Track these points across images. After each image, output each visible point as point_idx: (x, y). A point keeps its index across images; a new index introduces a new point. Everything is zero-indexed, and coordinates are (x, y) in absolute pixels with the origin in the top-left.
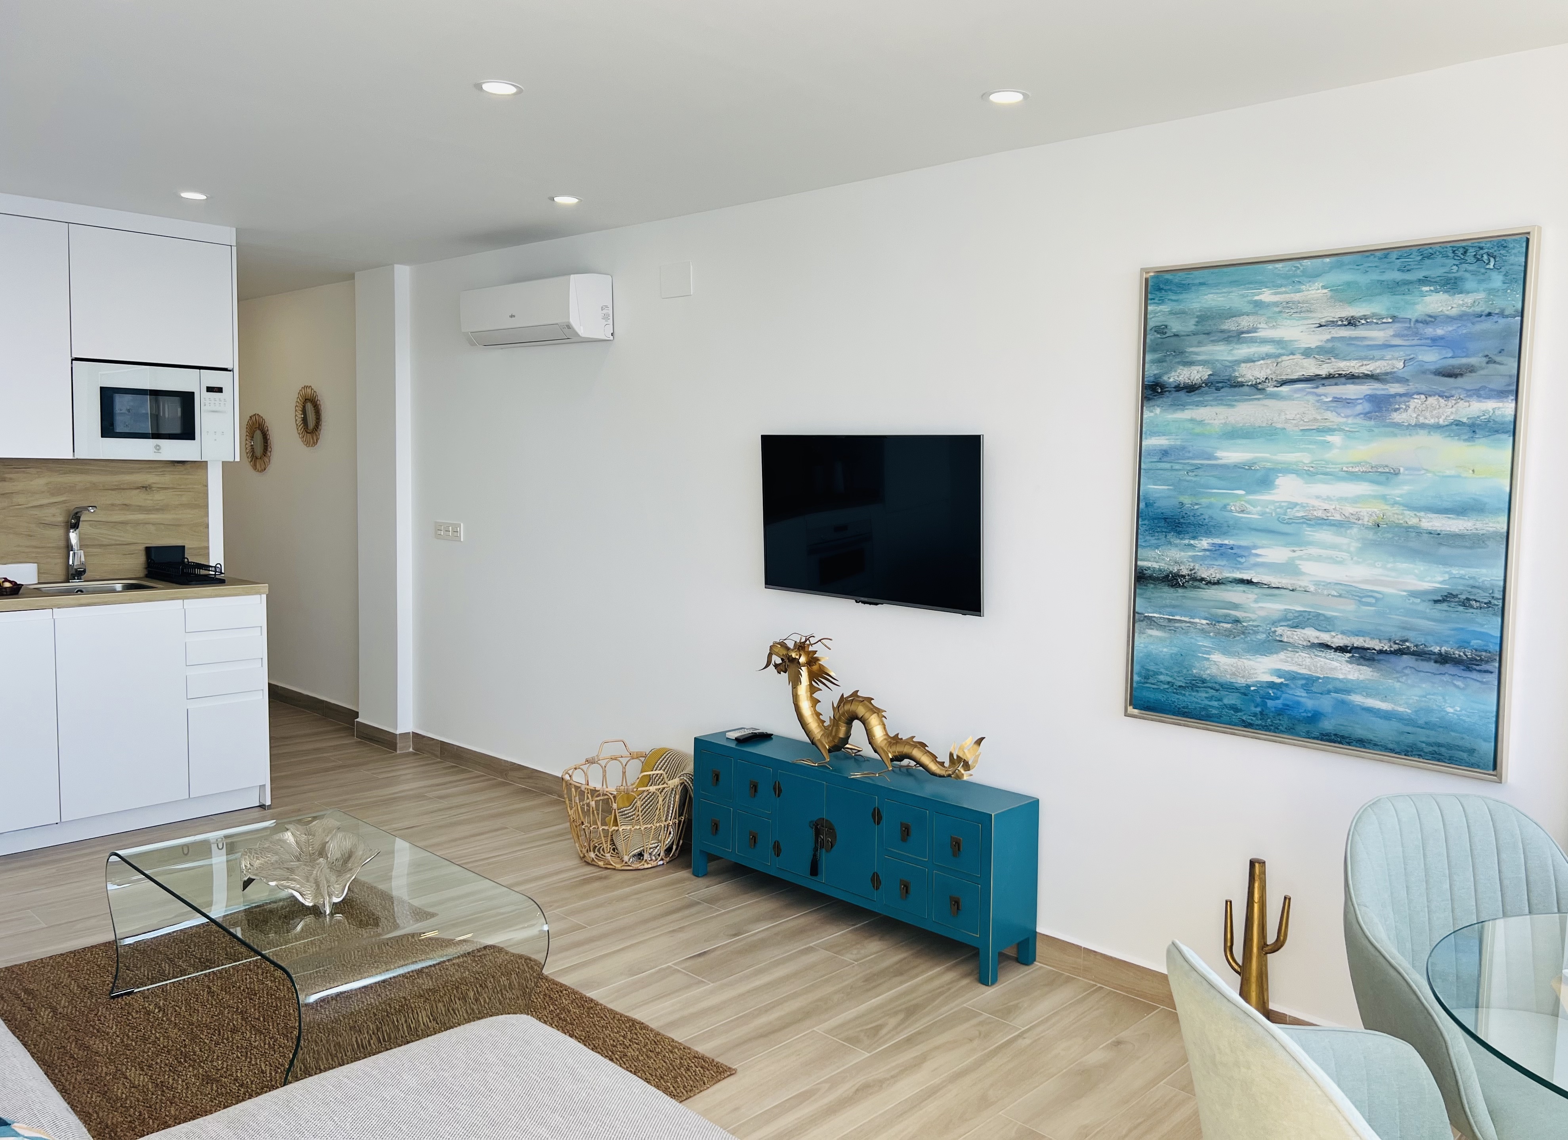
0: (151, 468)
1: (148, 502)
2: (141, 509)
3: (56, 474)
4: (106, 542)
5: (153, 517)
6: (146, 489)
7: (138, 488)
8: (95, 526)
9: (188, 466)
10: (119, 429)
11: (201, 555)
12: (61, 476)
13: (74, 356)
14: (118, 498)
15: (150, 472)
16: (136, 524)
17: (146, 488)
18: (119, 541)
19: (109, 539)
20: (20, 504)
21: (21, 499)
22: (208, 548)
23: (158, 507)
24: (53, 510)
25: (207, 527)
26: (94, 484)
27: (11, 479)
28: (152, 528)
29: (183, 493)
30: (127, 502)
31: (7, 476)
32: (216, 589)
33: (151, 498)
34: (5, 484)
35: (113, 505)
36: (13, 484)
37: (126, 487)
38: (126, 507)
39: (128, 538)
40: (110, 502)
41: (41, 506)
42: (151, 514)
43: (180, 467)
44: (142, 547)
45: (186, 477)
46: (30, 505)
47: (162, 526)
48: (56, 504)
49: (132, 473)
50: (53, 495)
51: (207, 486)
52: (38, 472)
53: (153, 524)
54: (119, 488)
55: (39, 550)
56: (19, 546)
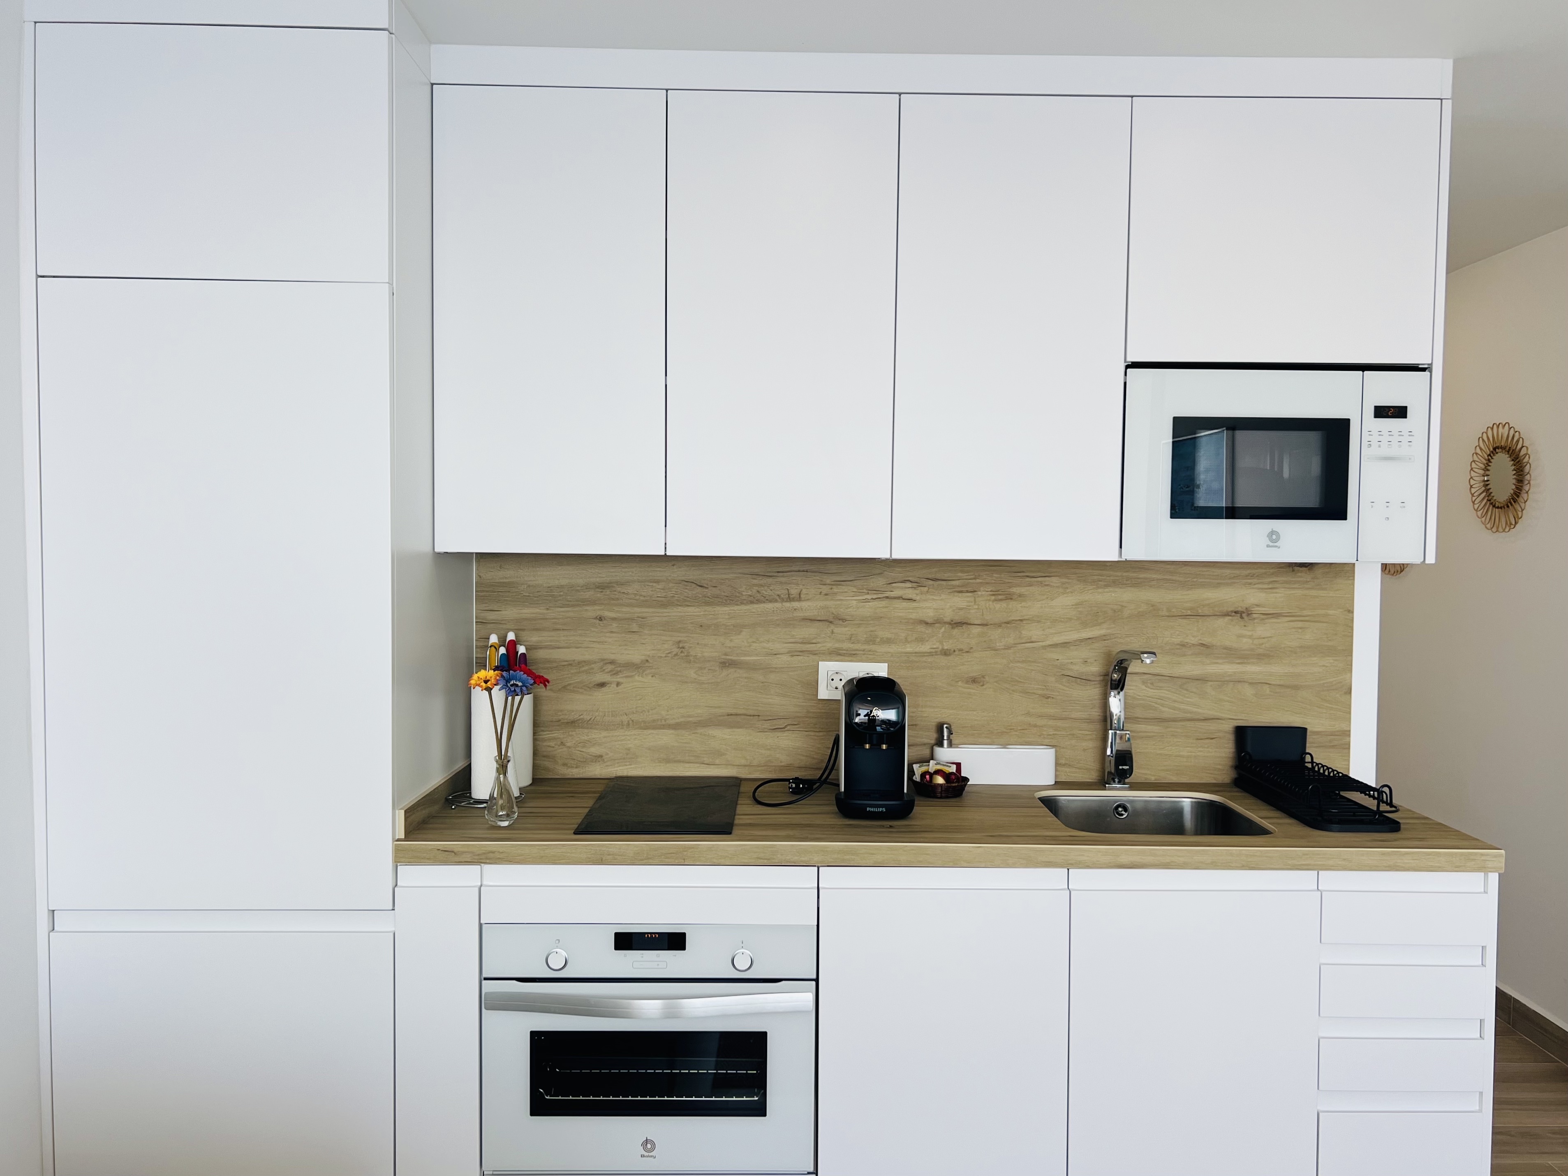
0: (1252, 576)
1: (1245, 640)
2: (1232, 654)
3: (1091, 587)
4: (1167, 713)
5: (1253, 669)
6: (1242, 617)
7: (1227, 614)
8: (1152, 684)
9: (1318, 572)
10: (1202, 501)
11: (1333, 747)
12: (1100, 590)
13: (1131, 359)
14: (1192, 632)
15: (1250, 584)
16: (1222, 682)
17: (1242, 614)
18: (1191, 713)
19: (1174, 709)
20: (1033, 640)
21: (1033, 632)
22: (1347, 733)
23: (1261, 651)
24: (1084, 653)
25: (1349, 692)
26: (1153, 606)
27: (1020, 596)
28: (1249, 691)
29: (1307, 624)
30: (1207, 640)
31: (1014, 590)
32: (1389, 854)
33: (1250, 633)
34: (1012, 604)
35: (1183, 645)
36: (1023, 604)
37: (1207, 613)
38: (1205, 649)
39: (1206, 708)
40: (1177, 640)
41: (1065, 645)
42: (1249, 663)
43: (1304, 575)
44: (1229, 727)
45: (1314, 593)
46: (1048, 643)
47: (1266, 688)
48: (1090, 641)
49: (1218, 585)
50: (1085, 625)
51: (1351, 612)
52: (1063, 583)
53: (1250, 683)
54: (1194, 614)
55: (1059, 723)
56: (1028, 714)
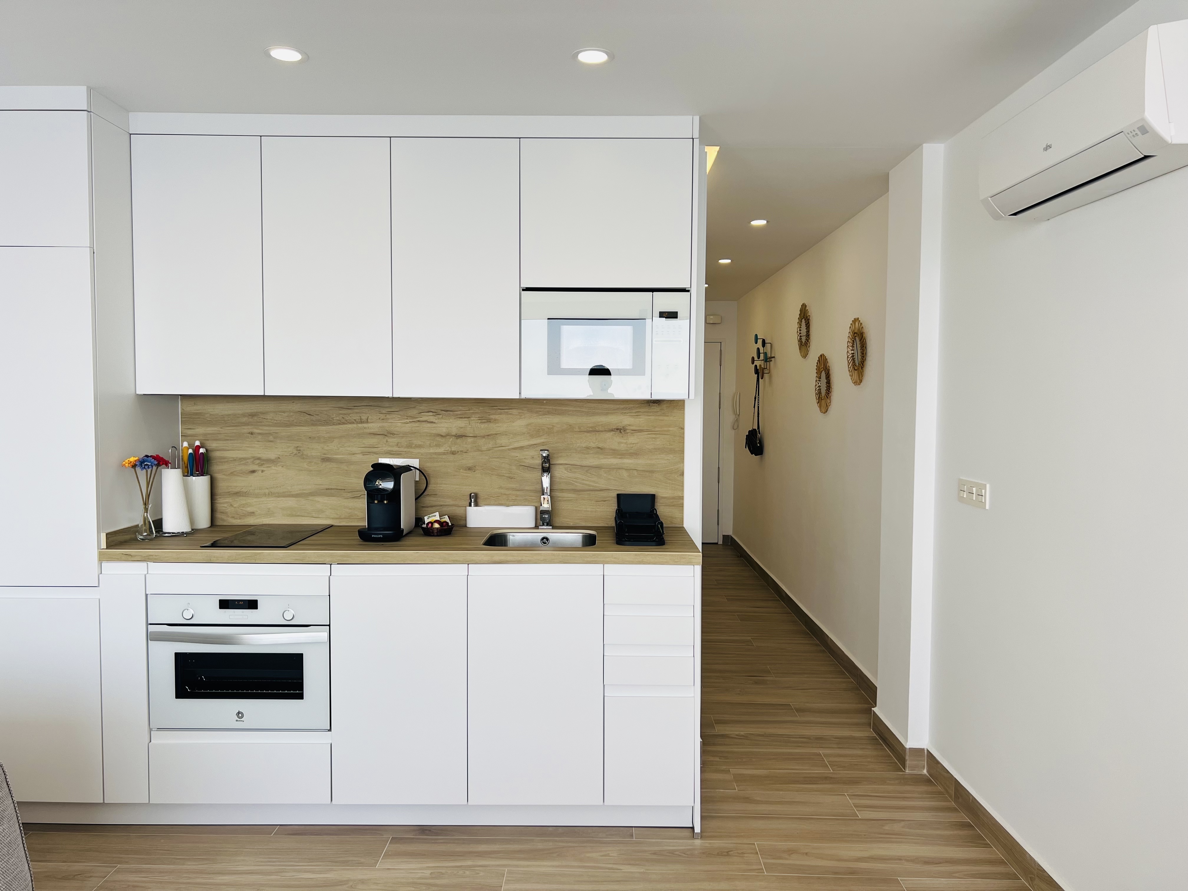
0: (626, 408)
1: (622, 445)
2: (615, 453)
3: (536, 415)
4: (579, 486)
5: (628, 462)
6: (620, 432)
7: (612, 430)
8: (571, 470)
9: (664, 406)
11: (673, 506)
12: (540, 417)
13: (525, 285)
14: (592, 441)
15: (625, 413)
16: (610, 469)
17: (620, 430)
18: (593, 486)
19: (583, 484)
20: (503, 445)
21: (503, 440)
22: (682, 498)
23: (632, 451)
24: (532, 452)
25: (682, 474)
26: (570, 426)
27: (495, 420)
28: (625, 474)
29: (658, 436)
30: (601, 445)
31: (492, 417)
33: (625, 441)
34: (491, 425)
35: (588, 448)
36: (497, 425)
37: (601, 430)
38: (600, 450)
39: (602, 484)
40: (584, 445)
41: (521, 448)
42: (625, 458)
43: (655, 408)
44: (614, 494)
45: (661, 418)
46: (512, 447)
47: (635, 472)
48: (535, 446)
49: (607, 414)
50: (532, 436)
51: (683, 429)
52: (519, 413)
53: (626, 469)
54: (594, 430)
55: (518, 493)
56: (501, 488)
